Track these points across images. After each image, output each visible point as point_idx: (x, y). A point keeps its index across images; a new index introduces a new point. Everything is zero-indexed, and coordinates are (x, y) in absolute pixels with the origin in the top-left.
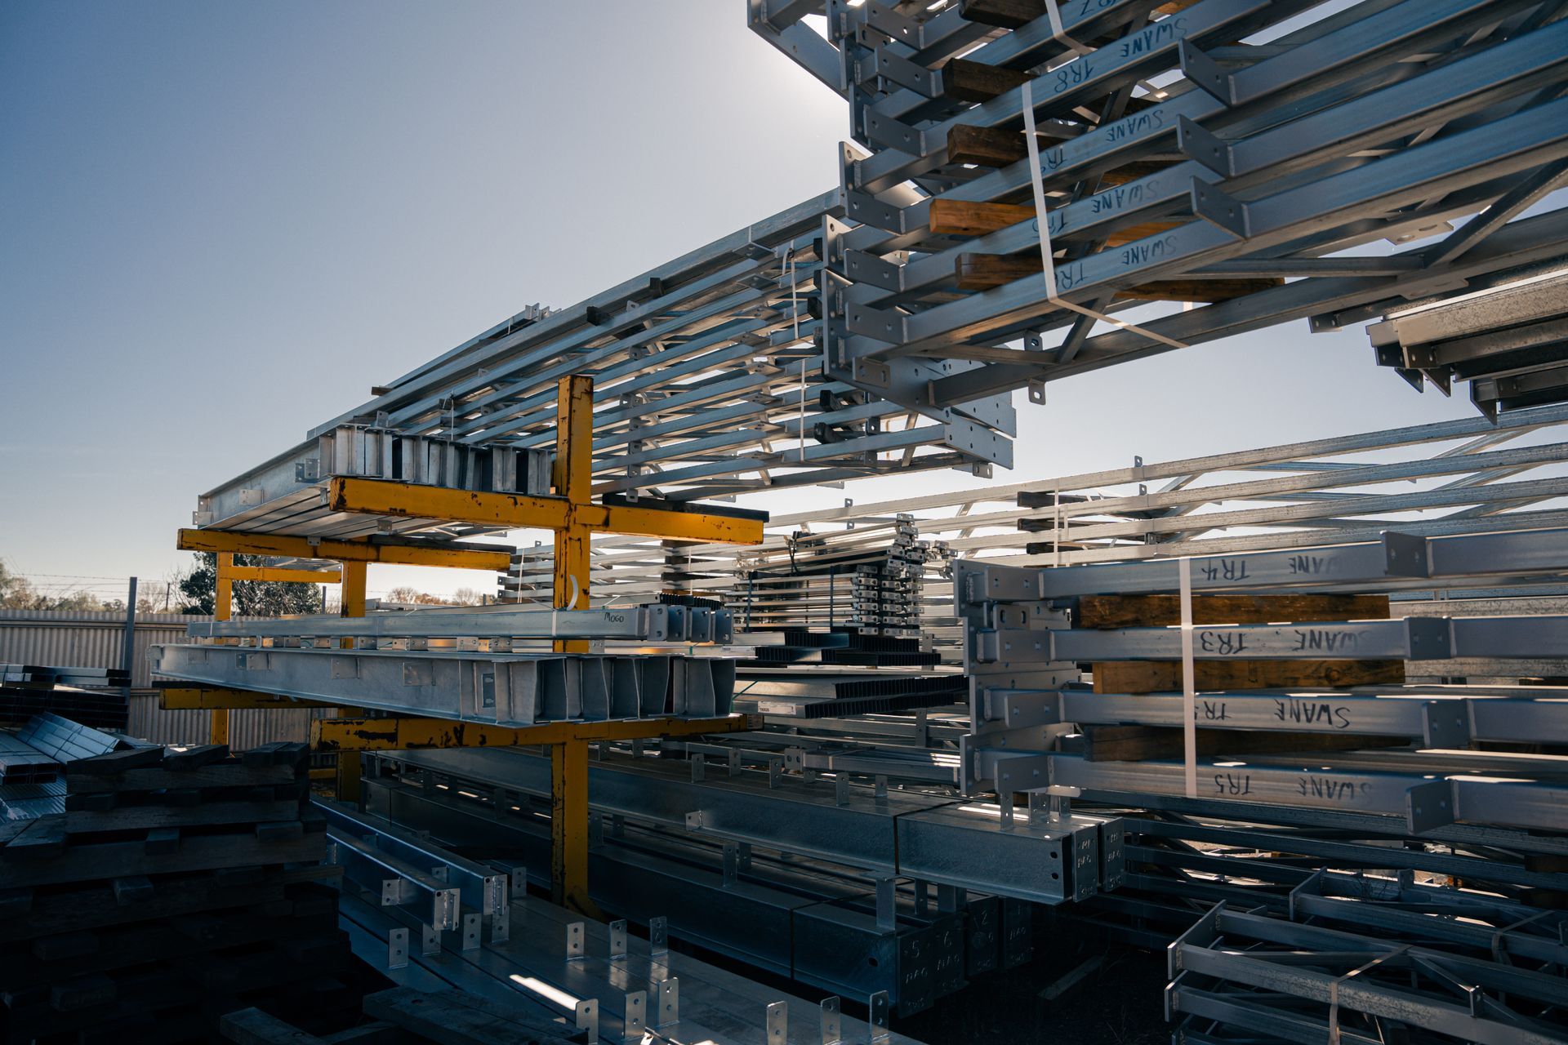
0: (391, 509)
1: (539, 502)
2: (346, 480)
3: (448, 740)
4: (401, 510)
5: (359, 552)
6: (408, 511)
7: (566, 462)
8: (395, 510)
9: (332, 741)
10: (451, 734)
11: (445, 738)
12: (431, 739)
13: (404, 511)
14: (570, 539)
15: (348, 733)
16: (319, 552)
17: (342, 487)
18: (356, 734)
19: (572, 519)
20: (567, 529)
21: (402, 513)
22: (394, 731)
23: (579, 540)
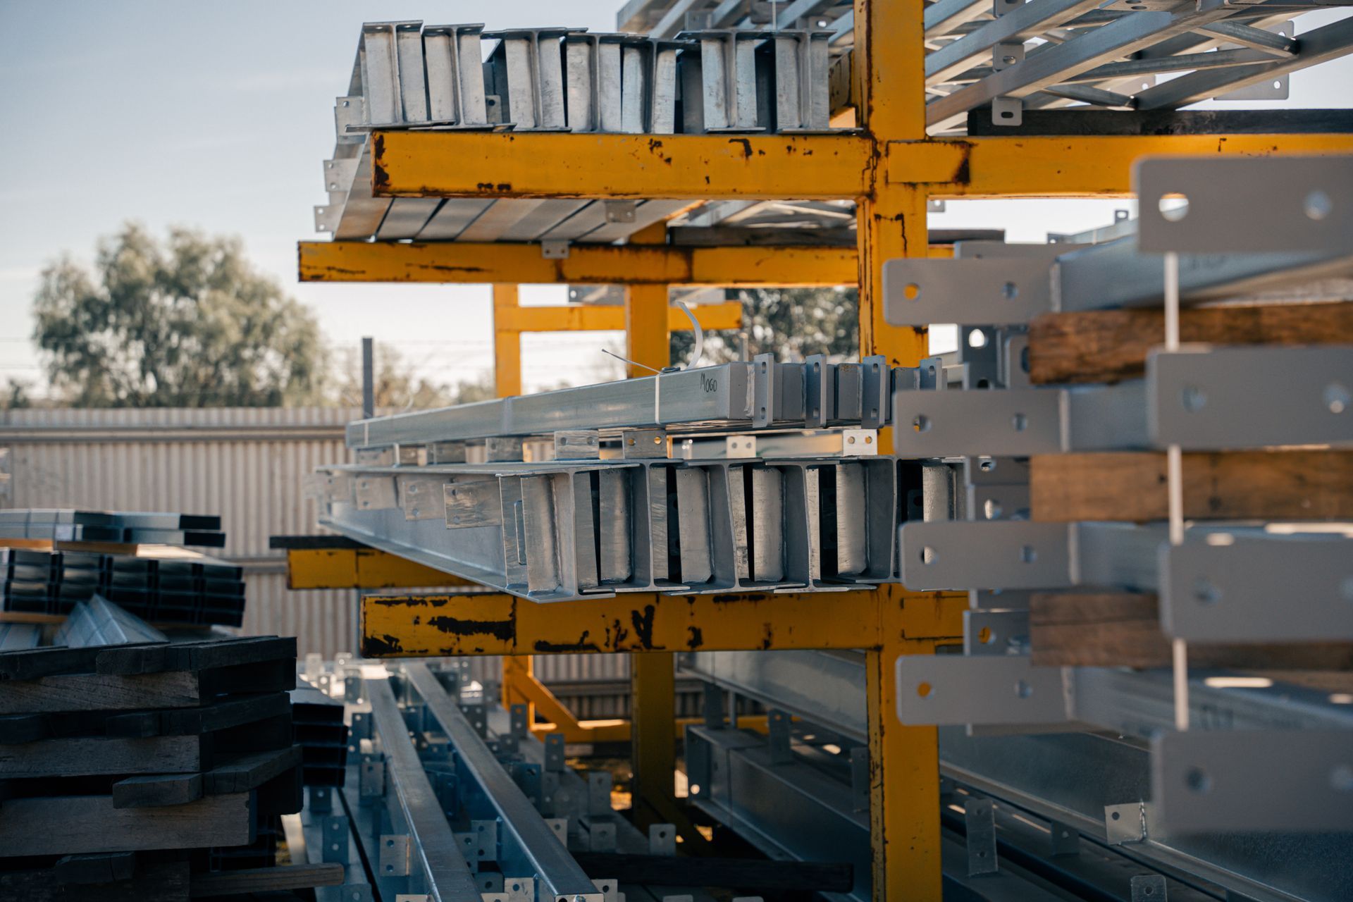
0: (480, 185)
1: (801, 145)
2: (386, 136)
3: (622, 636)
4: (501, 187)
5: (649, 265)
6: (516, 187)
7: (864, 52)
8: (490, 186)
9: (387, 637)
10: (627, 624)
11: (613, 633)
12: (586, 634)
13: (508, 187)
14: (878, 217)
15: (417, 622)
16: (568, 271)
17: (380, 149)
18: (432, 622)
19: (880, 174)
20: (871, 196)
21: (505, 190)
22: (508, 619)
23: (900, 217)
